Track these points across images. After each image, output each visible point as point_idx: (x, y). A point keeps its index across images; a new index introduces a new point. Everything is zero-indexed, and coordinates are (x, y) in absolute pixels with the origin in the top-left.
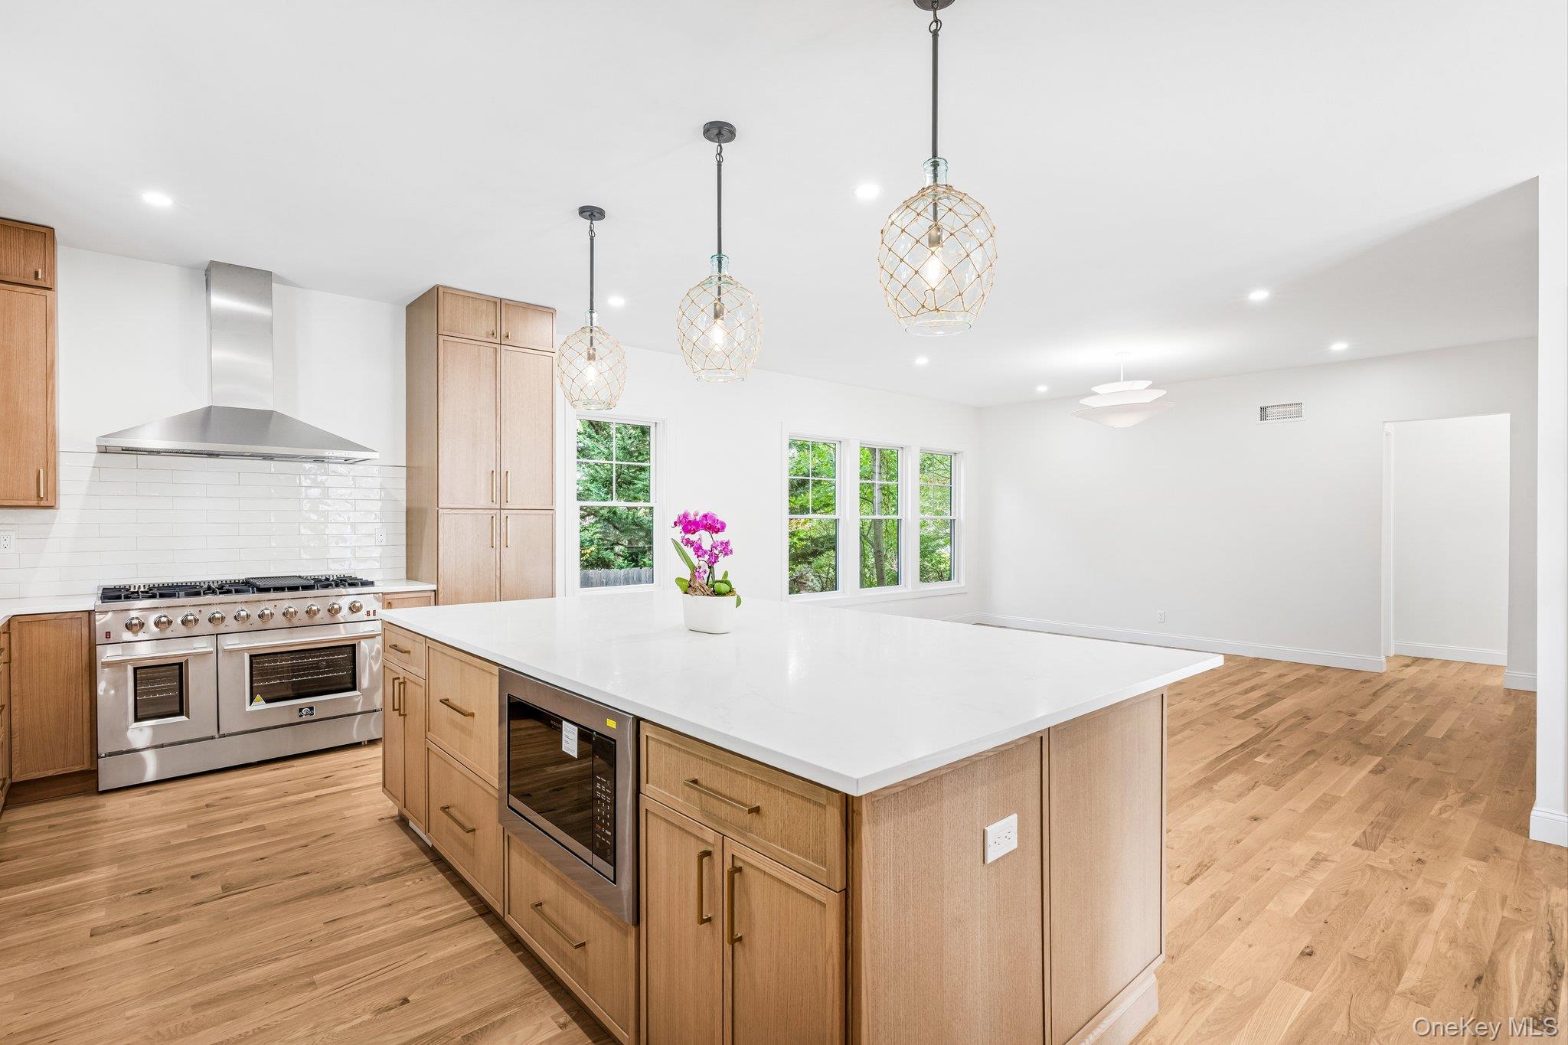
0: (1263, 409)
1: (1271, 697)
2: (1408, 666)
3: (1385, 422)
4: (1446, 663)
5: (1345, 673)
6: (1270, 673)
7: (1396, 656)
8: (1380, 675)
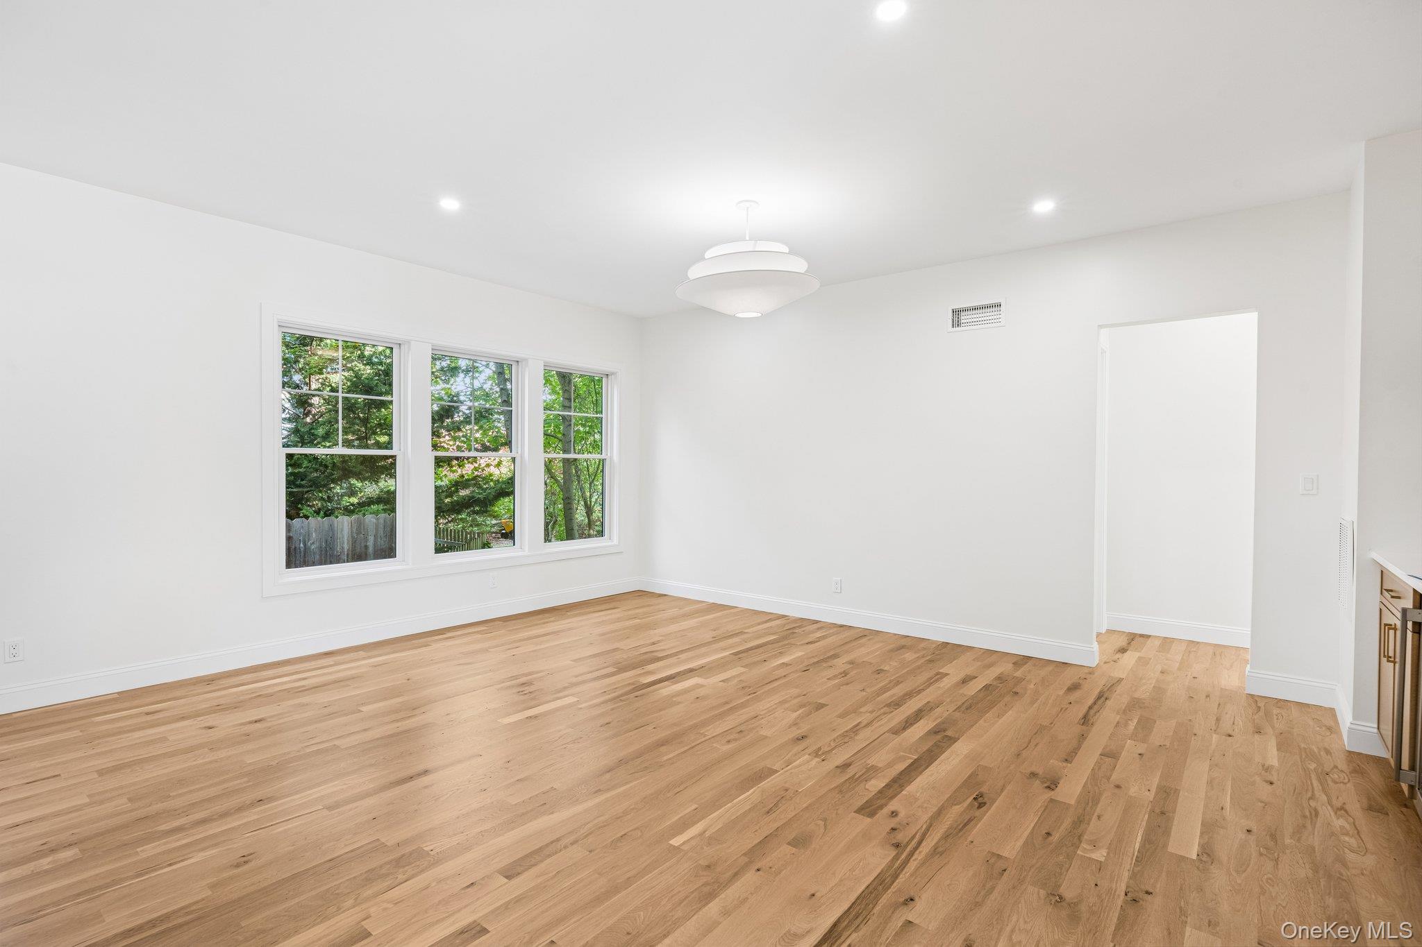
0: (957, 313)
1: (939, 737)
2: (1123, 650)
3: (1100, 327)
4: (1167, 642)
5: (1050, 668)
6: (954, 671)
7: (1110, 632)
8: (1091, 671)
